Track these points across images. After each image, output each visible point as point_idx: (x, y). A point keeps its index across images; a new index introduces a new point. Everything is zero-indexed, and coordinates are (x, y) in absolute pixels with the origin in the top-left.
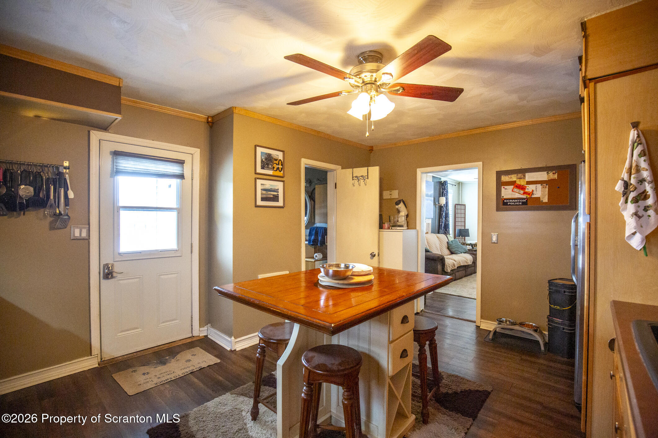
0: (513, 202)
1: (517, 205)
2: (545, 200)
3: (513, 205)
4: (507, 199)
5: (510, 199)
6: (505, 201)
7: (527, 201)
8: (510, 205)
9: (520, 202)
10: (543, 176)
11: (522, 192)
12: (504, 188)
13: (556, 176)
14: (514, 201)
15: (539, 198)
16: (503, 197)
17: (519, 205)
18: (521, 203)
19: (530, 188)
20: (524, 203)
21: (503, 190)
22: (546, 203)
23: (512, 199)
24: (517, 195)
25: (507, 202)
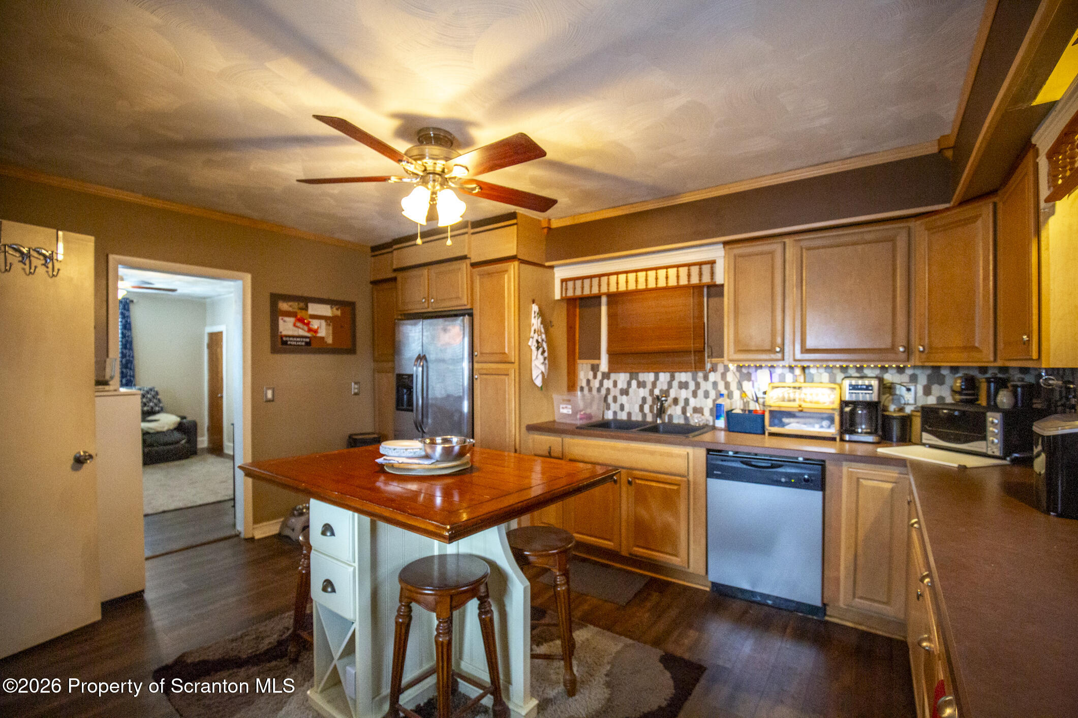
0: (295, 341)
1: (299, 345)
2: (330, 340)
3: (295, 345)
4: (286, 336)
5: (290, 336)
6: (284, 339)
7: (310, 341)
8: (291, 345)
9: (302, 341)
10: (326, 310)
11: (306, 328)
12: (282, 319)
13: (339, 313)
14: (295, 339)
15: (322, 338)
16: (281, 332)
17: (302, 345)
18: (303, 344)
19: (315, 324)
20: (308, 344)
21: (281, 322)
22: (330, 344)
23: (293, 337)
24: (301, 332)
25: (287, 341)
